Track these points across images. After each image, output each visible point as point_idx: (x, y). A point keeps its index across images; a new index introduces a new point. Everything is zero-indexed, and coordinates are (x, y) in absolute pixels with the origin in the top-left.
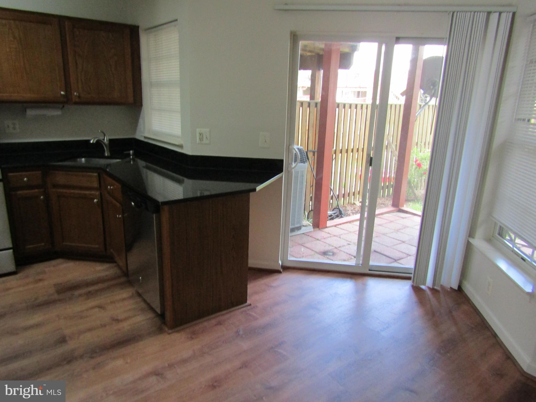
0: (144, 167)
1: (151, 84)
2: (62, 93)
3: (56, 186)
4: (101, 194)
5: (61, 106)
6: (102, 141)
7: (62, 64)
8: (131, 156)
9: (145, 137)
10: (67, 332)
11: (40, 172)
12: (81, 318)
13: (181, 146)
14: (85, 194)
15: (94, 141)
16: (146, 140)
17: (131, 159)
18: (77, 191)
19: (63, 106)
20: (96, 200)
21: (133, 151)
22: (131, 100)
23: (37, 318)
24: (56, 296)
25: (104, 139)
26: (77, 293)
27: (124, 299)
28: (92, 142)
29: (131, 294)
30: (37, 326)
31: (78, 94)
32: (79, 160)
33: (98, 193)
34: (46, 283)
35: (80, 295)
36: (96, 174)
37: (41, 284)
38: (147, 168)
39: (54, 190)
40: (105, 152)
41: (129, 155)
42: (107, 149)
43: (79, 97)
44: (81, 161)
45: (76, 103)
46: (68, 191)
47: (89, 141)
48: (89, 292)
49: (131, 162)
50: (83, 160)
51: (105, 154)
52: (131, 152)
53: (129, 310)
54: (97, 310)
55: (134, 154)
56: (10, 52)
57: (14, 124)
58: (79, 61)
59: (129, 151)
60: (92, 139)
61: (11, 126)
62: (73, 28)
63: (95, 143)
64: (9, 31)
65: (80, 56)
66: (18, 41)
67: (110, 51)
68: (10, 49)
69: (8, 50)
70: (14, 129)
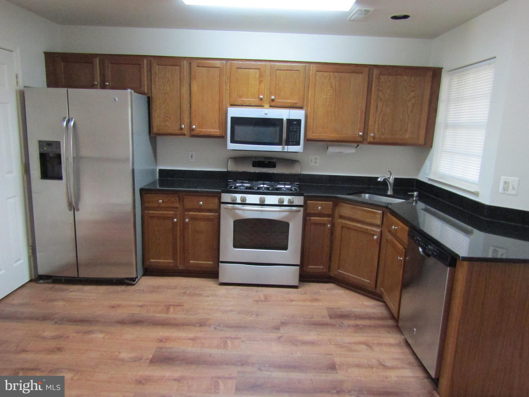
0: (422, 209)
1: (447, 125)
2: (360, 133)
3: (341, 217)
4: (381, 231)
5: (356, 145)
6: (387, 179)
7: (365, 108)
8: (414, 197)
9: (430, 179)
10: (337, 360)
11: (332, 203)
12: (351, 350)
13: (476, 194)
14: (367, 229)
15: (381, 179)
16: (430, 182)
17: (414, 200)
18: (360, 225)
19: (358, 145)
20: (376, 237)
21: (417, 193)
22: (422, 141)
23: (312, 336)
24: (327, 320)
25: (389, 178)
26: (346, 322)
27: (390, 345)
28: (379, 180)
29: (397, 341)
30: (312, 343)
31: (373, 135)
32: (363, 195)
33: (378, 230)
34: (320, 304)
35: (349, 326)
36: (380, 212)
37: (316, 304)
38: (426, 210)
39: (340, 220)
40: (388, 190)
41: (412, 196)
42: (390, 189)
43: (374, 138)
44: (365, 197)
45: (370, 143)
46: (352, 223)
47: (378, 178)
48: (358, 326)
49: (413, 203)
50: (367, 195)
51: (388, 193)
52: (415, 193)
53: (396, 359)
54: (364, 347)
55: (418, 196)
56: (326, 99)
57: (316, 159)
58: (380, 104)
59: (413, 192)
60: (380, 177)
61: (314, 160)
62: (380, 75)
63: (381, 181)
64: (328, 81)
65: (381, 100)
66: (333, 90)
67: (409, 94)
68: (327, 96)
69: (325, 97)
70: (316, 163)
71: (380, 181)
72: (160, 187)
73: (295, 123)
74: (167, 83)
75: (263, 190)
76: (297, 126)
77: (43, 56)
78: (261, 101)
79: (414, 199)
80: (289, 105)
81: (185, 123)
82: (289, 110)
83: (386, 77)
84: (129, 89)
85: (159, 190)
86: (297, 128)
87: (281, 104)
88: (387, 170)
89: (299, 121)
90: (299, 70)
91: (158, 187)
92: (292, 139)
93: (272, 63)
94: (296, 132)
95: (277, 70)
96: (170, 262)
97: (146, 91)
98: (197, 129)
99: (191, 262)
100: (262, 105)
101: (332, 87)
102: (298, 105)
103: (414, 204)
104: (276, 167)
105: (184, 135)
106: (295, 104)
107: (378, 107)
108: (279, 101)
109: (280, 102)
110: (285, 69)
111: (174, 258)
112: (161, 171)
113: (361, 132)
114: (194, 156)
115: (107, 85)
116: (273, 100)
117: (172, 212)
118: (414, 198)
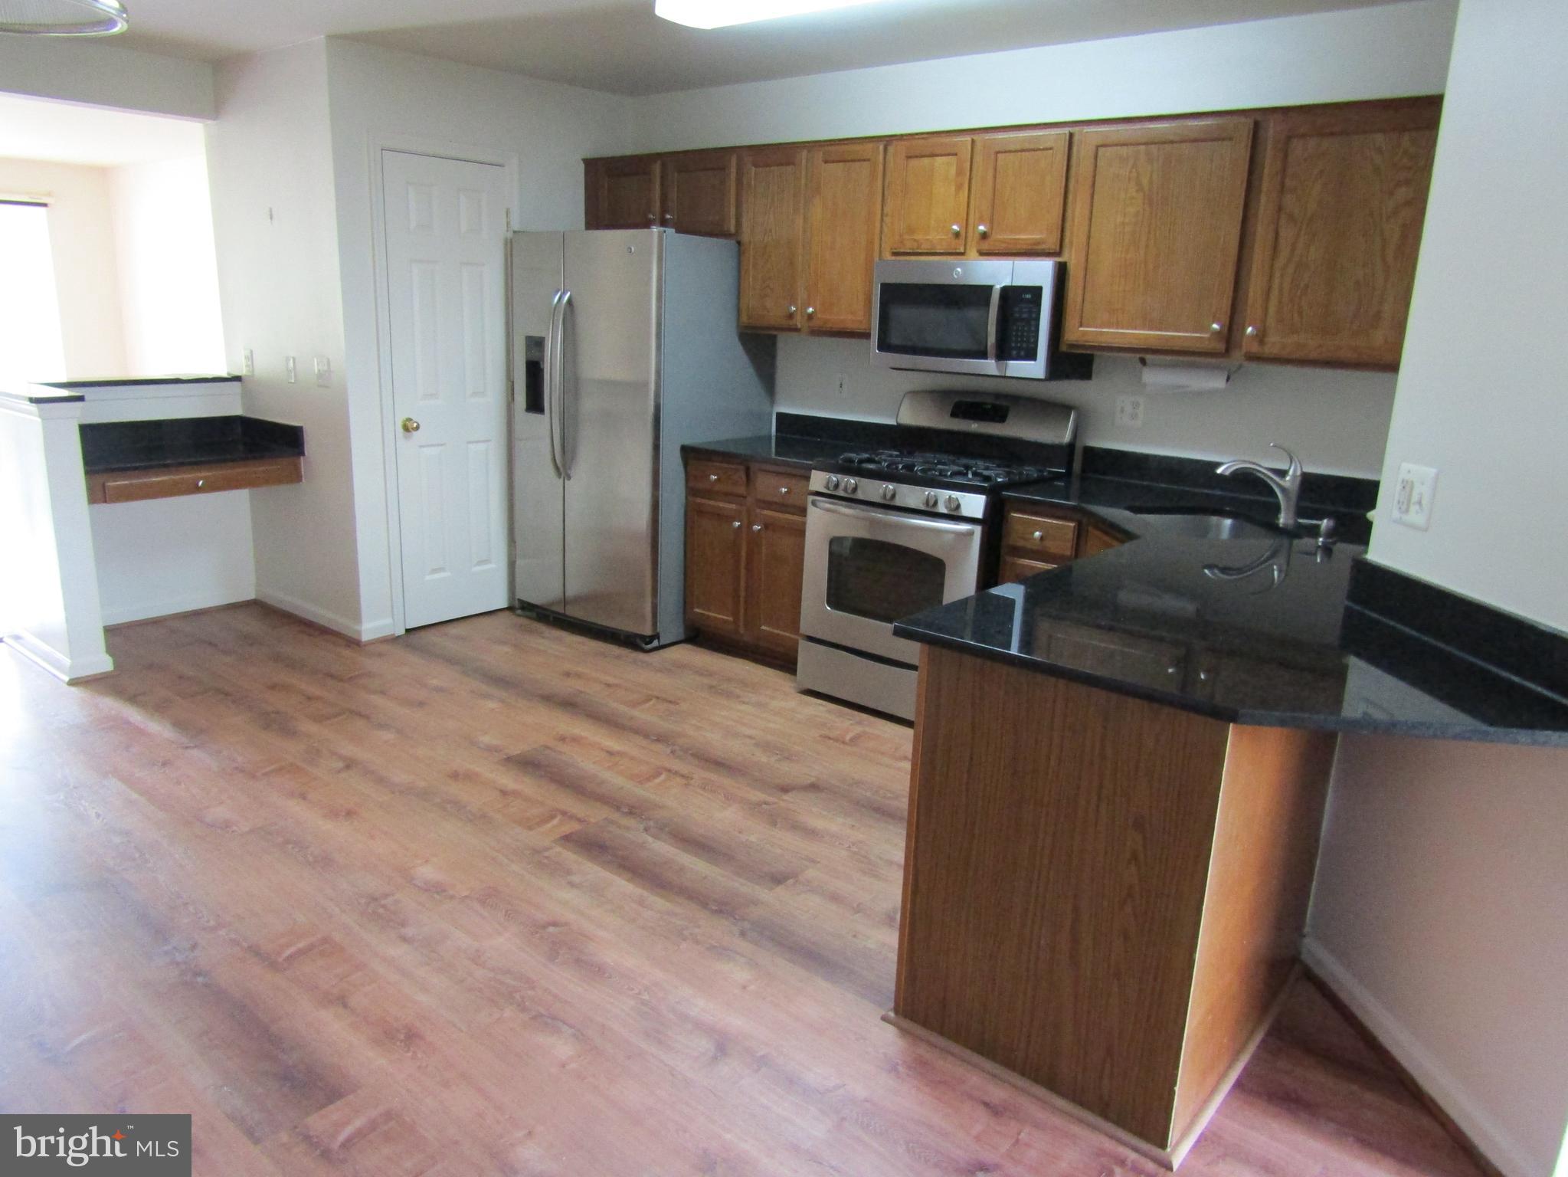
2: (1216, 327)
8: (1320, 537)
11: (1073, 524)
15: (1226, 469)
17: (1318, 546)
21: (1329, 520)
25: (1275, 470)
28: (1219, 471)
31: (1255, 332)
32: (1214, 519)
40: (1278, 510)
41: (1317, 531)
43: (1257, 340)
47: (1218, 465)
49: (1315, 554)
51: (1278, 519)
52: (1325, 524)
55: (1329, 532)
56: (1123, 224)
57: (1136, 405)
58: (1287, 234)
59: (1321, 519)
60: (1226, 463)
61: (1129, 409)
62: (1289, 138)
63: (1226, 476)
64: (1130, 172)
65: (1291, 218)
66: (1144, 196)
67: (1391, 194)
68: (1125, 216)
69: (1119, 219)
70: (1134, 416)
71: (1221, 475)
72: (776, 455)
73: (1028, 296)
74: (770, 208)
75: (970, 480)
76: (1031, 306)
77: (582, 167)
78: (957, 241)
79: (1317, 542)
80: (1024, 247)
81: (799, 302)
82: (1011, 262)
83: (1312, 142)
84: (654, 227)
85: (775, 463)
86: (1030, 312)
87: (1004, 245)
88: (1272, 444)
89: (1037, 291)
90: (1051, 149)
91: (773, 456)
92: (1017, 342)
93: (987, 136)
94: (1028, 321)
95: (997, 153)
96: (725, 622)
97: (733, 229)
98: (819, 316)
99: (763, 628)
100: (958, 251)
101: (1140, 188)
102: (1043, 247)
103: (1319, 560)
104: (1007, 421)
105: (797, 330)
106: (1038, 243)
107: (1282, 241)
108: (1001, 237)
109: (1003, 241)
110: (1018, 147)
111: (735, 615)
112: (782, 418)
113: (1218, 322)
114: (845, 386)
115: (668, 219)
116: (984, 236)
117: (733, 506)
118: (1321, 539)
